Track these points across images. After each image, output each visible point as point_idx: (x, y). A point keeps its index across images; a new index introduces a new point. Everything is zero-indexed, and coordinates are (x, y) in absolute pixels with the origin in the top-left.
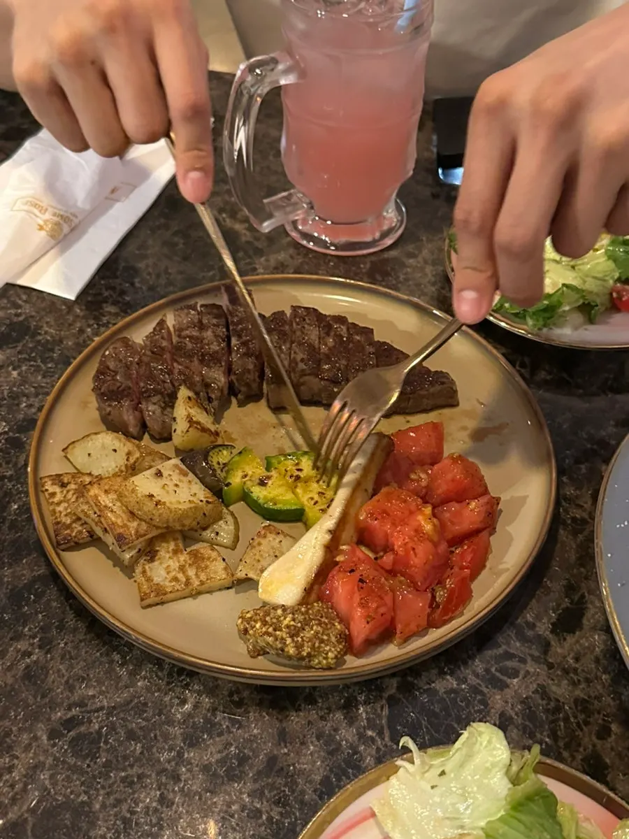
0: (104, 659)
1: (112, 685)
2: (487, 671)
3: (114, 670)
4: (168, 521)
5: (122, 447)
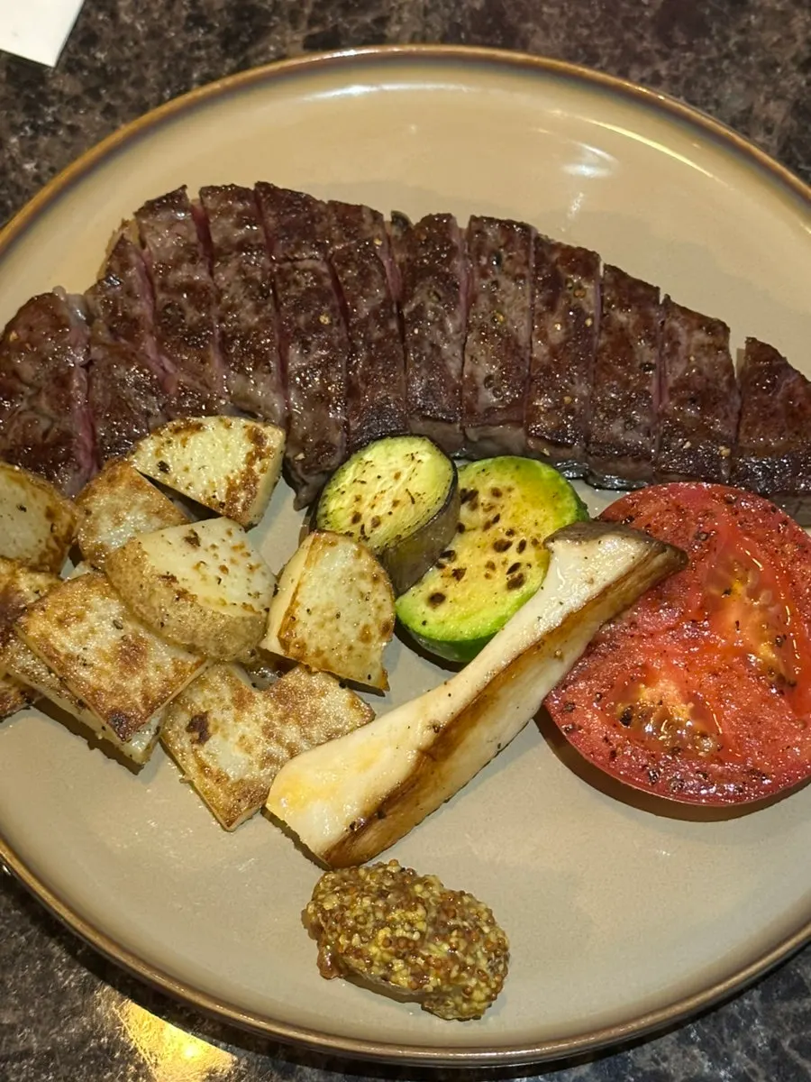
0: (33, 950)
1: (46, 1006)
2: (774, 1044)
3: (52, 975)
4: (194, 635)
5: (32, 500)
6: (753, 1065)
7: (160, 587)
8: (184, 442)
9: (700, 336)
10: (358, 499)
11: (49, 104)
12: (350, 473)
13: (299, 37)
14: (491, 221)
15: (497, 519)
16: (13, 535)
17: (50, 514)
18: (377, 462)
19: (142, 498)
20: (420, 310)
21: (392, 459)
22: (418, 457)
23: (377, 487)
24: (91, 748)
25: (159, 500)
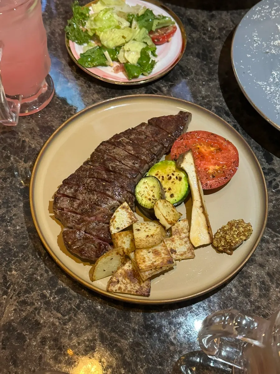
4: (160, 239)
5: (112, 255)
6: (274, 197)
7: (148, 238)
8: (115, 221)
9: (144, 127)
10: (146, 197)
11: (5, 217)
12: (139, 197)
13: (23, 163)
14: (99, 146)
15: (163, 177)
16: (113, 265)
17: (117, 253)
18: (140, 190)
19: (123, 235)
20: (112, 166)
21: (142, 187)
22: (145, 182)
23: (146, 193)
24: (164, 274)
25: (124, 233)
